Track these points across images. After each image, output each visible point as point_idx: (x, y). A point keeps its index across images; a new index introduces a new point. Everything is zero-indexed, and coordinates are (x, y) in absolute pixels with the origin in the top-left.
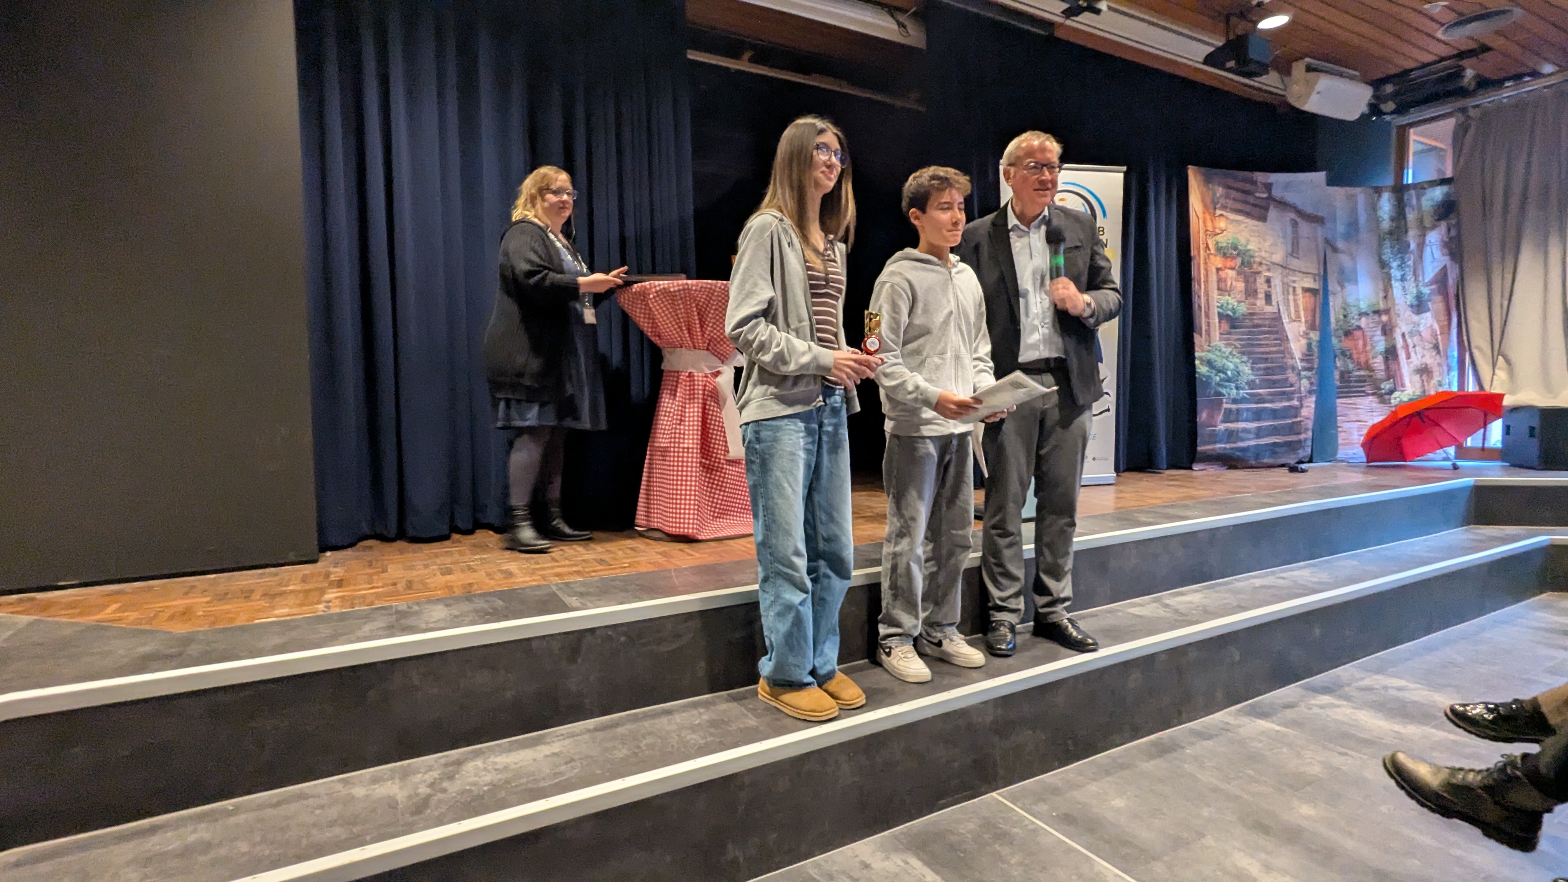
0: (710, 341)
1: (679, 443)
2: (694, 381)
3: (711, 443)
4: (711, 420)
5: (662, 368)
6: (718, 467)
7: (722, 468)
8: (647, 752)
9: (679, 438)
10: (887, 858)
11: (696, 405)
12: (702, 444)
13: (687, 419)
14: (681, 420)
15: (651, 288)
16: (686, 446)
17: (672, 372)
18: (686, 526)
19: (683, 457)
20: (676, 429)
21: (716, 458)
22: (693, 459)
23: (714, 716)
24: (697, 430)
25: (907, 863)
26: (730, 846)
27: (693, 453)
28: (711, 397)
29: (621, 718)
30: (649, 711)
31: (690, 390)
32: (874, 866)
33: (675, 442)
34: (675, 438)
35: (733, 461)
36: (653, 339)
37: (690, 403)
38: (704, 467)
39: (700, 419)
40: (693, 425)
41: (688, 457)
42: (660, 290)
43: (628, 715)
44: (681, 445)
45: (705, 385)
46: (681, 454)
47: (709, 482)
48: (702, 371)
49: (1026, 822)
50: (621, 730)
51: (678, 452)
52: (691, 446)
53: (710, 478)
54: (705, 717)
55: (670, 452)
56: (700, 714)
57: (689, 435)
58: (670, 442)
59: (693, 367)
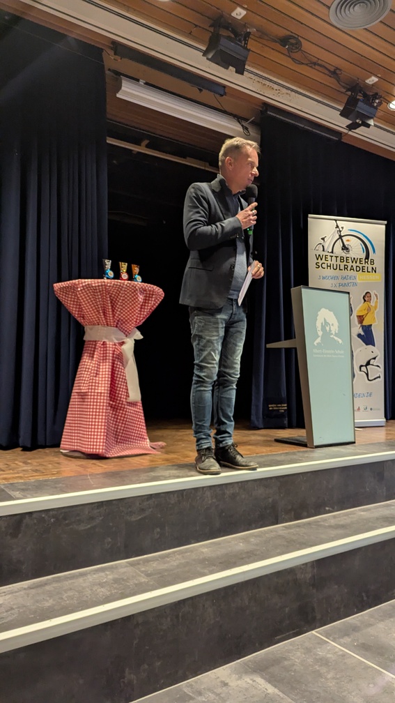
0: (118, 321)
1: (95, 389)
2: (106, 347)
3: (116, 390)
4: (118, 374)
5: (84, 339)
6: (121, 407)
7: (124, 408)
8: (68, 602)
9: (95, 386)
10: (240, 678)
11: (107, 364)
12: (111, 391)
13: (101, 373)
14: (97, 374)
15: (79, 284)
16: (99, 391)
17: (91, 341)
18: (98, 447)
19: (97, 399)
20: (93, 379)
21: (120, 400)
22: (104, 400)
23: (116, 576)
24: (108, 381)
25: (254, 681)
26: (127, 670)
27: (104, 396)
28: (118, 359)
29: (48, 580)
30: (69, 574)
31: (103, 354)
32: (230, 684)
33: (92, 389)
34: (92, 386)
35: (131, 403)
36: (78, 319)
37: (103, 362)
38: (111, 407)
39: (110, 373)
40: (105, 377)
41: (100, 399)
42: (86, 285)
43: (53, 578)
44: (96, 391)
45: (114, 351)
46: (96, 397)
47: (114, 418)
48: (112, 341)
49: (337, 650)
50: (47, 588)
51: (94, 395)
52: (103, 391)
53: (115, 415)
54: (110, 577)
55: (88, 395)
56: (107, 575)
57: (102, 384)
58: (89, 389)
59: (106, 338)
